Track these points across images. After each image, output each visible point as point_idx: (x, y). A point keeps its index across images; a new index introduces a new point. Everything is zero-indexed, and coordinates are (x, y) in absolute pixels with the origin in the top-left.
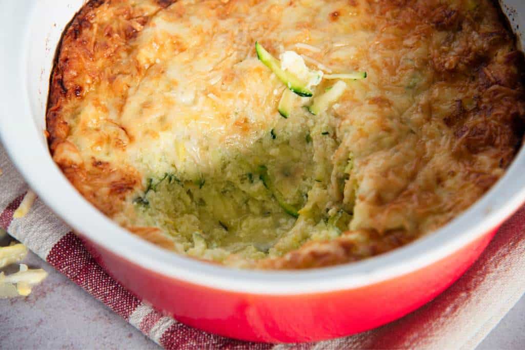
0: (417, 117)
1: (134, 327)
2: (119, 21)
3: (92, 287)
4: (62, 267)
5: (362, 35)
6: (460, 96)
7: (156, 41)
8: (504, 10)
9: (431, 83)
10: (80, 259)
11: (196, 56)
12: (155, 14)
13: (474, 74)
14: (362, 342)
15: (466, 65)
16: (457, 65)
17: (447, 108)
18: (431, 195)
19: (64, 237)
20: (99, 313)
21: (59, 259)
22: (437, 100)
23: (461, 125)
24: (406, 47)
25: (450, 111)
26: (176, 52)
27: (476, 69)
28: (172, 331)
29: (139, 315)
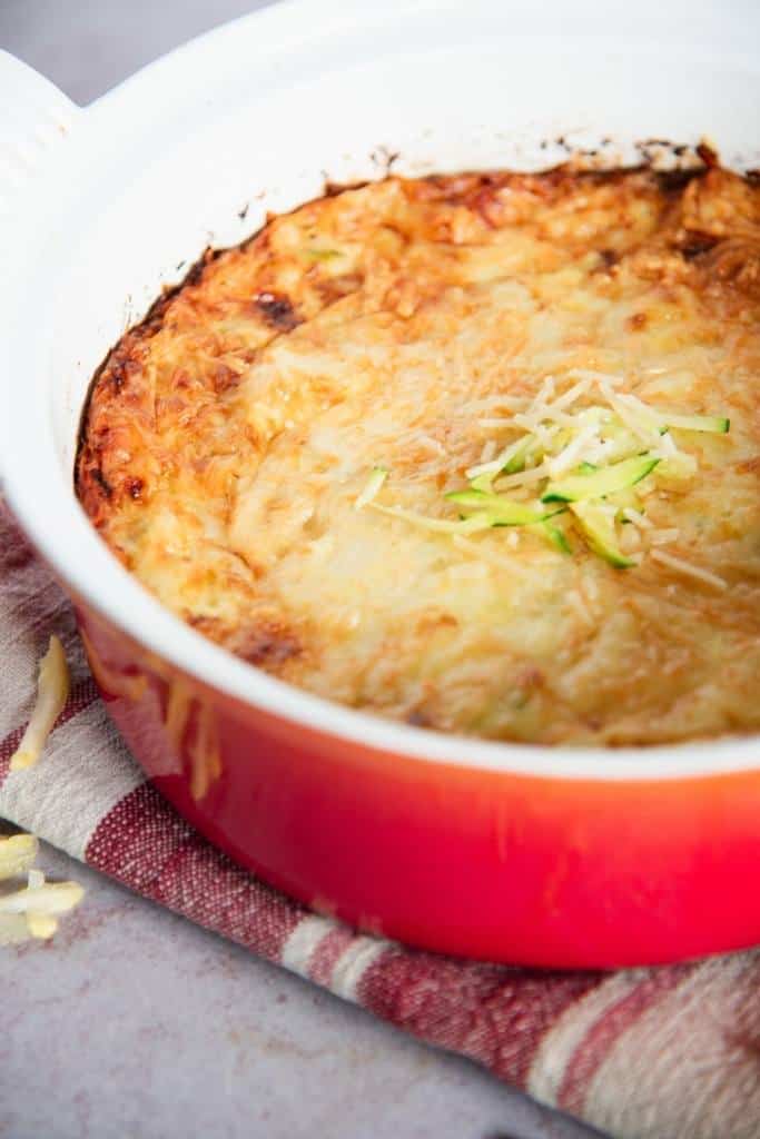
1: (291, 975)
2: (196, 360)
3: (193, 897)
4: (122, 863)
5: (701, 354)
7: (281, 385)
10: (159, 843)
11: (365, 406)
12: (268, 344)
19: (120, 804)
20: (207, 961)
21: (114, 847)
26: (325, 406)
28: (384, 964)
29: (305, 940)
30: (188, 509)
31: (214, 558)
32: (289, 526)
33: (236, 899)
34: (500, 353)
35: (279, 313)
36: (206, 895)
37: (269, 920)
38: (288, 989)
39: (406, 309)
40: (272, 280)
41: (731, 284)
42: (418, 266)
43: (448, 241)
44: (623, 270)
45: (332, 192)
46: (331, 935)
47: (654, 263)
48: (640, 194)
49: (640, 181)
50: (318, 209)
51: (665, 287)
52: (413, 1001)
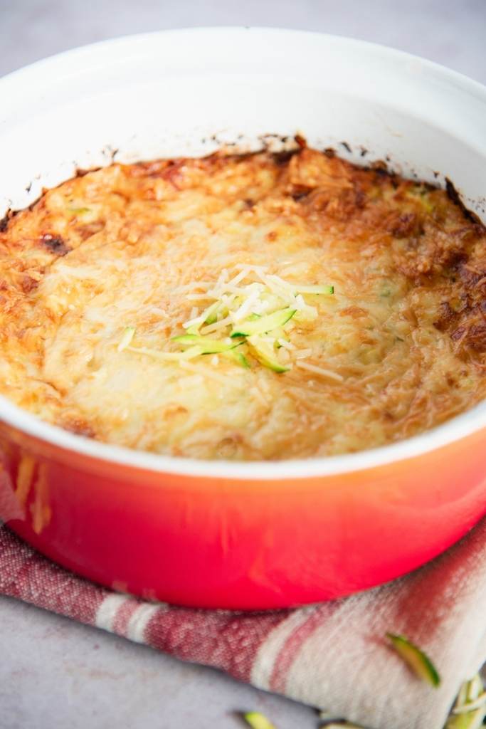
0: (402, 325)
1: (102, 632)
2: (10, 274)
3: (38, 590)
5: (310, 252)
6: (445, 299)
7: (64, 284)
8: (469, 206)
9: (406, 291)
10: (14, 561)
11: (116, 296)
12: (52, 263)
13: (454, 275)
14: (396, 594)
15: (443, 265)
16: (432, 267)
17: (433, 312)
18: (447, 397)
20: (48, 630)
22: (419, 306)
23: (456, 327)
24: (367, 258)
25: (439, 314)
26: (92, 295)
27: (454, 269)
29: (109, 609)
30: (16, 360)
31: (35, 386)
32: (78, 365)
33: (65, 589)
34: (193, 259)
35: (56, 245)
36: (46, 588)
37: (87, 599)
38: (99, 640)
39: (134, 238)
40: (50, 226)
41: (323, 212)
42: (136, 214)
43: (153, 199)
44: (259, 208)
45: (80, 174)
46: (125, 604)
47: (277, 204)
48: (263, 166)
49: (263, 158)
50: (73, 184)
51: (285, 216)
52: (179, 636)
